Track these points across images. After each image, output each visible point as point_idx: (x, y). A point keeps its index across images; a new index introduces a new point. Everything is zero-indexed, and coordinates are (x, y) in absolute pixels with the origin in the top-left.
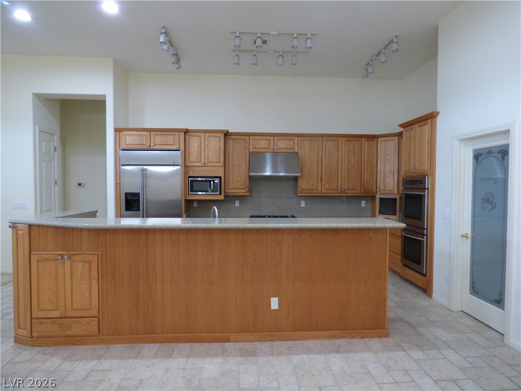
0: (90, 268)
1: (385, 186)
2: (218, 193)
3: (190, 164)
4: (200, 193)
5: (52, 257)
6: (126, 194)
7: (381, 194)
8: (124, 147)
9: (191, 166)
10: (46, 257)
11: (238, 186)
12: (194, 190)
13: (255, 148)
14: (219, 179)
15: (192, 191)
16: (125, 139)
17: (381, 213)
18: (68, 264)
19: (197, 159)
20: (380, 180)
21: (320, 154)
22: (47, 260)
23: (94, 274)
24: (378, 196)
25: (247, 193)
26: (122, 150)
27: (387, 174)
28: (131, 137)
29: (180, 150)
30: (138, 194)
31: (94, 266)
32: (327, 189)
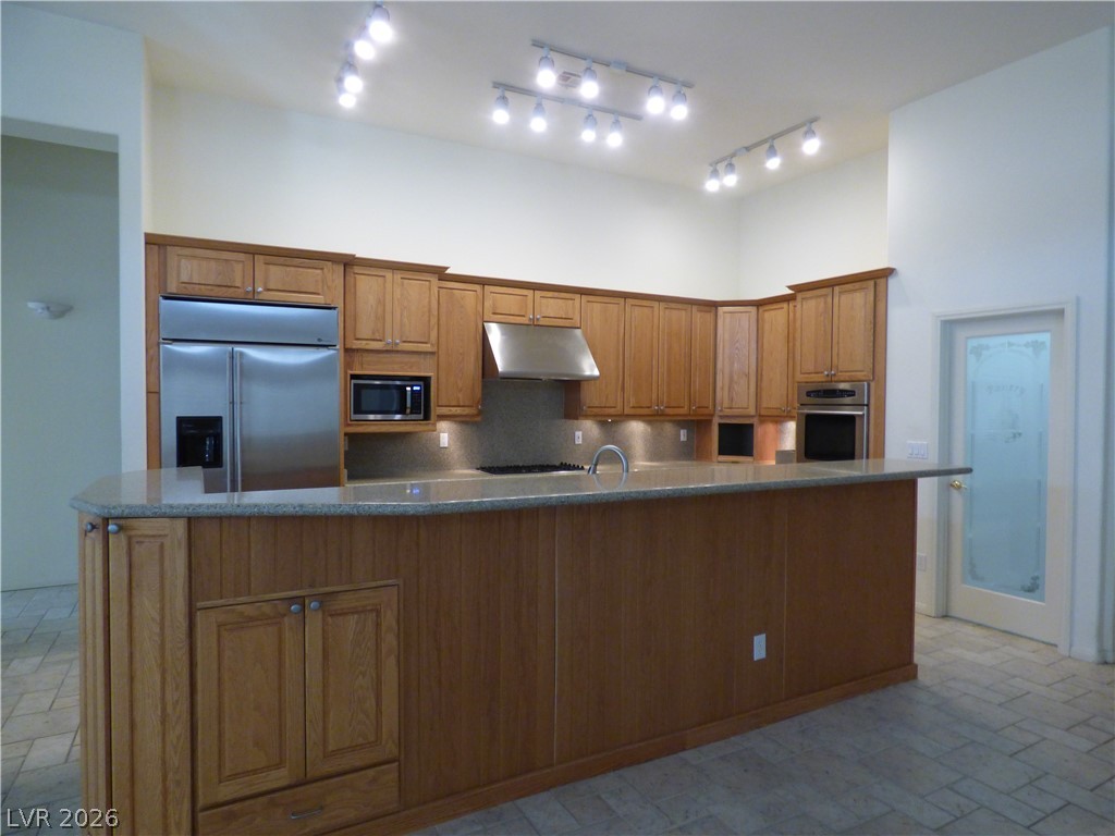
0: (378, 625)
1: (732, 400)
2: (421, 416)
3: (357, 345)
4: (372, 417)
5: (266, 608)
6: (181, 421)
7: (721, 417)
8: (172, 288)
9: (358, 350)
10: (249, 610)
11: (458, 401)
12: (364, 408)
13: (494, 313)
14: (422, 383)
15: (358, 410)
16: (179, 266)
17: (722, 452)
18: (314, 622)
19: (373, 333)
20: (722, 388)
21: (622, 335)
22: (251, 619)
23: (390, 640)
24: (716, 421)
25: (477, 415)
26: (166, 298)
27: (735, 377)
28: (195, 262)
29: (335, 308)
30: (218, 420)
31: (389, 618)
32: (633, 407)
